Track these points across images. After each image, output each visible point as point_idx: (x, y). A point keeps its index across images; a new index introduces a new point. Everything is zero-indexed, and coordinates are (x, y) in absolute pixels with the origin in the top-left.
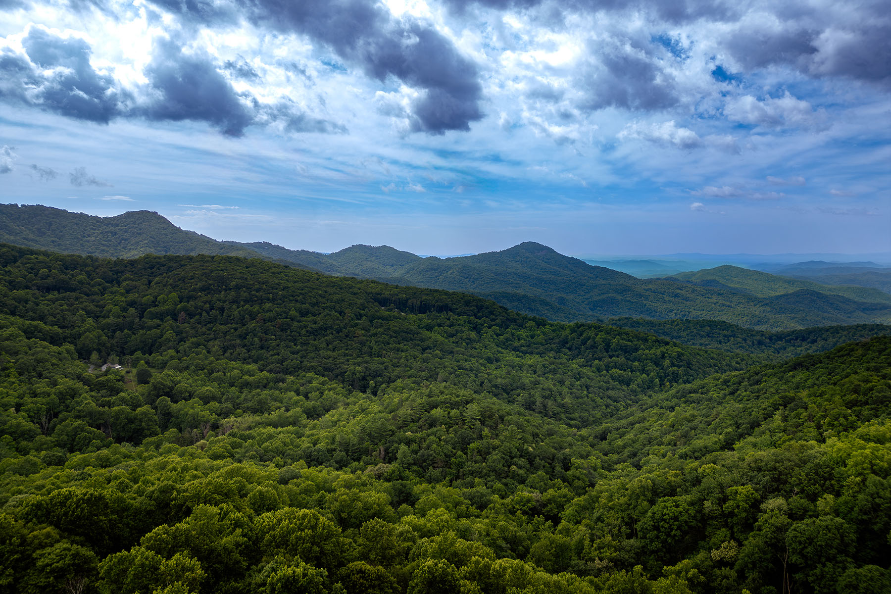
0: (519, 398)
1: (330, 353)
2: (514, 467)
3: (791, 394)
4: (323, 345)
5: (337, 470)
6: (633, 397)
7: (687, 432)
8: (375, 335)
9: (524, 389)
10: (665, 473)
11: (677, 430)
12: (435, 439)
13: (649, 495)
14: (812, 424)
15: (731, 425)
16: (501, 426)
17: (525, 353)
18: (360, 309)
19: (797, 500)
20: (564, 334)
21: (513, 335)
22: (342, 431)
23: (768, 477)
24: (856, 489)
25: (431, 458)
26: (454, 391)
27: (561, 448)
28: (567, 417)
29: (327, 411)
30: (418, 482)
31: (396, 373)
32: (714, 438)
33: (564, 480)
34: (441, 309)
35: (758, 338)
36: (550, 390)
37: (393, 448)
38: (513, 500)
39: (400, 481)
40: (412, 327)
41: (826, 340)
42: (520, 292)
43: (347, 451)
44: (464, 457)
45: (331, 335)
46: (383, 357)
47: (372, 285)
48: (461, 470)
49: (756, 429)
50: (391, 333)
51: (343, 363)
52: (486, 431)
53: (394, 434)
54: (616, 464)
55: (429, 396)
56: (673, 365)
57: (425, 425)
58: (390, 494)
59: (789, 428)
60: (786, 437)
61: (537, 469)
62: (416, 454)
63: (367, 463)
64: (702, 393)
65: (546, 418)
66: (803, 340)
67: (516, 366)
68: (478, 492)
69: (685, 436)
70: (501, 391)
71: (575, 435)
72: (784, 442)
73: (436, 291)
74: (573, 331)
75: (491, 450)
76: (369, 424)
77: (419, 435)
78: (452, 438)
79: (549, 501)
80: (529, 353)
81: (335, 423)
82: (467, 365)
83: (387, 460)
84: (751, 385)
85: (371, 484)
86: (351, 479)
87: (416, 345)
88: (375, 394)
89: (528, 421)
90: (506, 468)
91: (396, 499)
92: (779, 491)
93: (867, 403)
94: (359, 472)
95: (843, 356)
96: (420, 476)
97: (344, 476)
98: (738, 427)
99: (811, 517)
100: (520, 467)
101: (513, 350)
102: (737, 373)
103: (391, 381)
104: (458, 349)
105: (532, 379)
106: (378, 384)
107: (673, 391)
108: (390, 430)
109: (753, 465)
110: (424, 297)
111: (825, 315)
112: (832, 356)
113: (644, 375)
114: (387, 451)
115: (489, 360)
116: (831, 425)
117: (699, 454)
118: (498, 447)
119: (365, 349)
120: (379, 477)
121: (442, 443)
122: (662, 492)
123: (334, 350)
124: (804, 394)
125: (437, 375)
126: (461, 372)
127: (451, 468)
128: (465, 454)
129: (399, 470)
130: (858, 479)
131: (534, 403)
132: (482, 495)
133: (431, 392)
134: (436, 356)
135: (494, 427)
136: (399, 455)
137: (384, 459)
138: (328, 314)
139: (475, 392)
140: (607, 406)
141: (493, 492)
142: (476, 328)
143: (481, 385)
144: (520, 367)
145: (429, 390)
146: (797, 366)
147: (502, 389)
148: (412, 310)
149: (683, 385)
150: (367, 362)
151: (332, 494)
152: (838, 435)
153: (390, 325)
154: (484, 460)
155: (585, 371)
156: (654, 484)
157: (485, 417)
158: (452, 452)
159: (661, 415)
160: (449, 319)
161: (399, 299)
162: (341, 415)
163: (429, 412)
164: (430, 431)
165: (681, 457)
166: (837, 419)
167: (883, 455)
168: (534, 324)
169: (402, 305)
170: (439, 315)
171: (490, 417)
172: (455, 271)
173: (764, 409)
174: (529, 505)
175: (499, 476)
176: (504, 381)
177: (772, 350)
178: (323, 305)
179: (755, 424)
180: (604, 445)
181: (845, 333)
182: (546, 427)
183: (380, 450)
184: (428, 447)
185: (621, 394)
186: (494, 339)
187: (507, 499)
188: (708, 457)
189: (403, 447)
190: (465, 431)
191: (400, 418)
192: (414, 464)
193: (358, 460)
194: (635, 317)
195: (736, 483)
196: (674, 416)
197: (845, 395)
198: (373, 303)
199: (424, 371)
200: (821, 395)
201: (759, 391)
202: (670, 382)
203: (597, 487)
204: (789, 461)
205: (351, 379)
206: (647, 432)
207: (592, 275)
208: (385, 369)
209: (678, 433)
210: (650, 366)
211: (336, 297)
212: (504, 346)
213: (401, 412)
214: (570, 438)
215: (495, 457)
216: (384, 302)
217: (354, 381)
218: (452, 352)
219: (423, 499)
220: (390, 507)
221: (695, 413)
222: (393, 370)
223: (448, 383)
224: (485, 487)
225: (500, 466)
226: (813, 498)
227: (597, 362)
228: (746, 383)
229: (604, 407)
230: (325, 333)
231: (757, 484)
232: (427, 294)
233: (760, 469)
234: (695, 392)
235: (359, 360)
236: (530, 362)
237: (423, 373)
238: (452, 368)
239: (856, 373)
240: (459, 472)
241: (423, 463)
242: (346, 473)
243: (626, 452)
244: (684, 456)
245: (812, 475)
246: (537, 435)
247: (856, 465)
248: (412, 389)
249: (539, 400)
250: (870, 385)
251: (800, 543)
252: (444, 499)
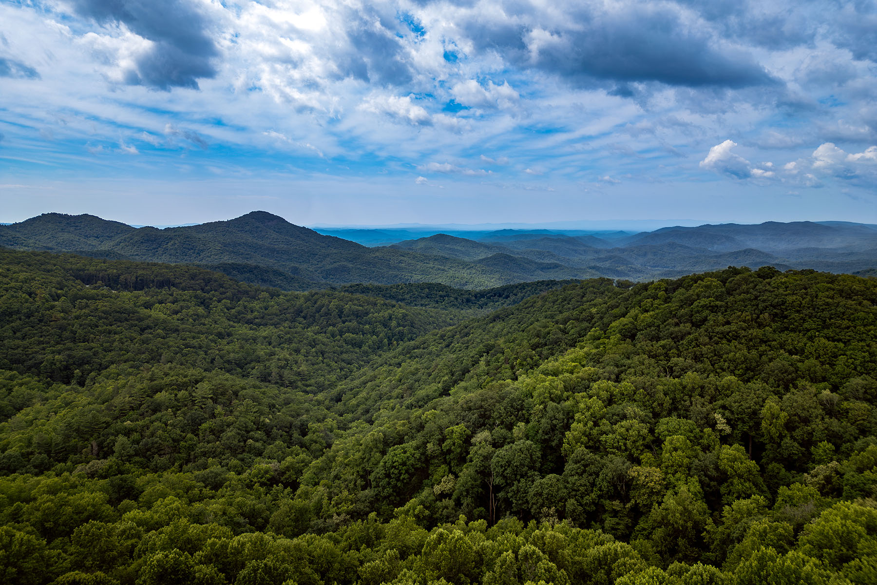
0: (254, 371)
1: (17, 342)
2: (250, 441)
3: (492, 342)
4: (10, 333)
5: (37, 475)
6: (365, 358)
7: (412, 384)
8: (77, 318)
9: (259, 362)
10: (394, 424)
11: (404, 384)
12: (160, 424)
13: (381, 446)
14: (508, 366)
15: (447, 374)
16: (235, 402)
17: (259, 325)
18: (57, 288)
19: (499, 431)
20: (298, 303)
21: (245, 307)
22: (41, 431)
23: (476, 415)
24: (540, 415)
25: (156, 445)
26: (182, 371)
27: (298, 415)
28: (303, 384)
29: (19, 410)
30: (141, 474)
31: (108, 358)
32: (434, 386)
33: (302, 445)
34: (161, 285)
35: (466, 296)
36: (286, 360)
37: (108, 441)
38: (250, 474)
39: (119, 475)
40: (127, 306)
41: (516, 295)
42: (252, 263)
43: (49, 453)
44: (196, 438)
45: (18, 321)
46: (90, 341)
47: (71, 260)
48: (192, 453)
49: (467, 374)
50: (100, 314)
51: (36, 352)
52: (219, 409)
53: (109, 425)
54: (351, 422)
55: (152, 380)
56: (399, 325)
57: (147, 412)
58: (107, 492)
59: (491, 371)
60: (489, 379)
61: (274, 439)
62: (138, 443)
63: (76, 463)
64: (424, 349)
65: (282, 388)
66: (500, 296)
67: (249, 339)
68: (211, 472)
69: (411, 388)
70: (234, 366)
71: (312, 400)
72: (488, 383)
73: (155, 265)
74: (307, 299)
75: (225, 427)
76: (75, 418)
77: (140, 423)
78: (181, 421)
79: (288, 469)
80: (263, 325)
81: (30, 423)
82: (195, 342)
83: (101, 455)
84: (462, 338)
85: (83, 485)
86: (56, 483)
87: (132, 325)
88: (82, 384)
89: (264, 393)
90: (242, 444)
91: (115, 496)
92: (485, 426)
93: (546, 345)
94: (66, 474)
95: (528, 307)
96: (143, 466)
97: (47, 480)
98: (453, 375)
99: (509, 443)
100: (257, 440)
101: (246, 323)
102: (451, 328)
103: (101, 368)
104: (184, 326)
105: (267, 351)
106: (86, 373)
107: (400, 349)
108: (103, 423)
109: (465, 406)
110: (140, 272)
111: (515, 274)
112: (520, 308)
113: (375, 337)
114: (100, 446)
115: (220, 335)
116: (521, 365)
117: (421, 403)
118: (233, 423)
119: (66, 334)
120: (92, 475)
121: (169, 428)
122: (392, 442)
123: (23, 338)
124: (501, 341)
125: (161, 356)
126: (189, 351)
127: (180, 453)
128: (196, 435)
129: (117, 464)
130: (541, 406)
131: (270, 374)
132: (217, 475)
133: (153, 375)
134: (158, 335)
135: (228, 404)
136: (116, 449)
137: (98, 455)
138: (13, 296)
139: (205, 370)
140: (341, 369)
141: (229, 470)
142: (203, 303)
143: (212, 362)
144: (255, 340)
145: (150, 373)
146: (496, 318)
147: (236, 363)
148: (126, 287)
149: (408, 343)
150: (69, 349)
151: (31, 503)
152: (526, 373)
153: (97, 305)
154: (218, 438)
155: (320, 337)
156: (385, 435)
157: (217, 396)
158: (181, 435)
159: (389, 373)
160: (172, 295)
161: (108, 275)
162: (39, 412)
163: (152, 397)
164: (154, 417)
165: (407, 408)
166: (525, 360)
167: (557, 385)
168: (267, 295)
169: (113, 282)
170: (159, 291)
171: (223, 394)
172: (177, 242)
173: (473, 357)
174: (268, 475)
175: (234, 452)
176: (237, 356)
177: (477, 306)
178: (6, 286)
179: (466, 371)
180: (339, 406)
181: (530, 288)
182: (283, 396)
183: (92, 446)
184: (152, 435)
185: (354, 356)
186: (224, 314)
187: (244, 474)
188: (430, 404)
189: (121, 439)
190: (196, 411)
191: (116, 407)
192: (136, 455)
193: (64, 460)
194: (366, 283)
195: (452, 423)
196: (401, 372)
197: (530, 340)
198: (74, 281)
199: (144, 353)
200: (513, 341)
201: (468, 342)
202: (397, 340)
203: (334, 447)
204: (492, 398)
205: (49, 370)
206: (378, 388)
207: (323, 244)
208: (94, 355)
209: (405, 386)
210: (380, 328)
211: (22, 276)
212: (236, 320)
213: (117, 401)
214: (307, 404)
215: (229, 434)
216: (88, 279)
217: (53, 372)
218: (177, 330)
219: (148, 490)
220: (108, 506)
221: (418, 366)
222: (105, 356)
223: (174, 364)
224: (219, 466)
225: (236, 442)
226: (510, 427)
227: (331, 328)
228: (458, 336)
229: (339, 370)
230: (11, 319)
231: (468, 421)
232: (144, 269)
233: (470, 409)
234: (418, 348)
235: (59, 347)
236: (264, 334)
237: (143, 356)
238: (178, 347)
239: (538, 321)
240: (189, 456)
241: (146, 452)
242: (49, 477)
243: (360, 410)
244: (410, 407)
245: (509, 409)
246: (274, 406)
247: (540, 395)
248: (130, 374)
249: (275, 371)
250: (547, 329)
251: (502, 466)
252: (173, 486)
